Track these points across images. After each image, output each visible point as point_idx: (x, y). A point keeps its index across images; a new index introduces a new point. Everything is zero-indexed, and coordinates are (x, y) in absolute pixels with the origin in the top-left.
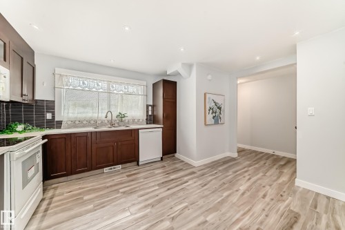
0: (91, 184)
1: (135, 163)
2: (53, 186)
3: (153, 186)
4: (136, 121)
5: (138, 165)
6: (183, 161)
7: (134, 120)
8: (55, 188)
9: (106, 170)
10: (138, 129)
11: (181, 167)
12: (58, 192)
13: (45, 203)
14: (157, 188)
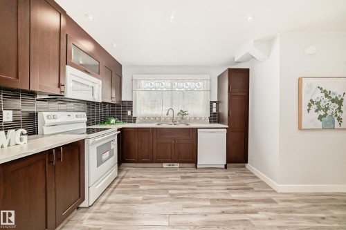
0: (150, 176)
1: (194, 165)
2: (128, 168)
3: (204, 200)
4: (198, 119)
5: (196, 167)
6: (256, 177)
7: (195, 118)
8: (127, 171)
9: (165, 165)
10: (197, 129)
11: (251, 186)
12: (128, 174)
13: (118, 181)
14: (209, 204)
